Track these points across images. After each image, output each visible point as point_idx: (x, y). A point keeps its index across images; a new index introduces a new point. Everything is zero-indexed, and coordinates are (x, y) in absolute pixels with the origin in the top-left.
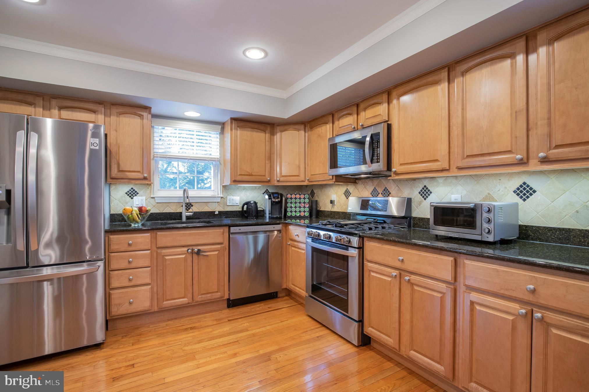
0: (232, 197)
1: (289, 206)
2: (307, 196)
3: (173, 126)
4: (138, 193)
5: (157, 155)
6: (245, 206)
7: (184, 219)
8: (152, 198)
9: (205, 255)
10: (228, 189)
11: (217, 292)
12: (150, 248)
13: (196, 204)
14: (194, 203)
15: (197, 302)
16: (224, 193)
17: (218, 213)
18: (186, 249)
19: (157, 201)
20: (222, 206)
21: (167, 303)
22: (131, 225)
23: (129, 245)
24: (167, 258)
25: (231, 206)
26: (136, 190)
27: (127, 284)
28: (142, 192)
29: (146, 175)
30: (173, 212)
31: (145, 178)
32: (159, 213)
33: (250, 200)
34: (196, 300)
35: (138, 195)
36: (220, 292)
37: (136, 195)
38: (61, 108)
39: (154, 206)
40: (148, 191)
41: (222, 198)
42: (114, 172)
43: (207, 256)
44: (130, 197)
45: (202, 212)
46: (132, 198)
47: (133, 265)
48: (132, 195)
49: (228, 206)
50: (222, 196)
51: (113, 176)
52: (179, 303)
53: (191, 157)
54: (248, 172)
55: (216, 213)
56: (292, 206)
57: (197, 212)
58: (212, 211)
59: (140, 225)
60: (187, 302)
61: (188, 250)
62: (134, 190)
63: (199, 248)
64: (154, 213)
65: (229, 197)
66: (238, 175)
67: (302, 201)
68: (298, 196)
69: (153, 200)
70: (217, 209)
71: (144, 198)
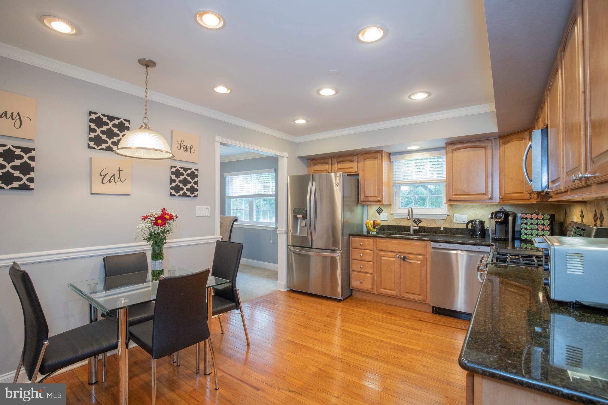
0: (459, 215)
1: (523, 227)
2: (547, 217)
3: (404, 159)
4: (383, 211)
5: (395, 182)
6: (470, 225)
7: (412, 232)
8: (392, 214)
9: (410, 262)
10: (455, 208)
11: (419, 295)
12: (372, 249)
13: (425, 221)
14: (423, 220)
15: (403, 297)
16: (450, 211)
17: (443, 229)
18: (395, 254)
19: (395, 217)
20: (448, 223)
21: (382, 291)
22: (370, 233)
23: (361, 245)
24: (383, 258)
25: (458, 223)
26: (382, 209)
27: (360, 270)
28: (385, 210)
29: (379, 199)
30: (406, 225)
31: (379, 201)
32: (396, 226)
33: (476, 219)
34: (403, 296)
35: (383, 212)
36: (422, 296)
37: (382, 212)
38: (338, 162)
39: (393, 220)
40: (389, 209)
41: (448, 215)
42: (362, 198)
43: (411, 263)
44: (378, 213)
45: (429, 227)
46: (380, 214)
47: (363, 258)
48: (380, 212)
49: (454, 223)
50: (448, 214)
51: (361, 200)
52: (390, 294)
53: (421, 181)
54: (464, 191)
55: (441, 229)
56: (528, 227)
57: (424, 227)
58: (439, 227)
59: (375, 233)
60: (396, 295)
61: (397, 255)
62: (381, 209)
63: (406, 255)
64: (393, 225)
65: (455, 215)
66: (453, 195)
67: (540, 222)
68: (535, 216)
69: (392, 215)
70: (442, 225)
71: (386, 214)
